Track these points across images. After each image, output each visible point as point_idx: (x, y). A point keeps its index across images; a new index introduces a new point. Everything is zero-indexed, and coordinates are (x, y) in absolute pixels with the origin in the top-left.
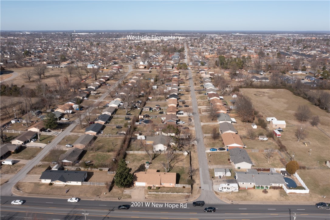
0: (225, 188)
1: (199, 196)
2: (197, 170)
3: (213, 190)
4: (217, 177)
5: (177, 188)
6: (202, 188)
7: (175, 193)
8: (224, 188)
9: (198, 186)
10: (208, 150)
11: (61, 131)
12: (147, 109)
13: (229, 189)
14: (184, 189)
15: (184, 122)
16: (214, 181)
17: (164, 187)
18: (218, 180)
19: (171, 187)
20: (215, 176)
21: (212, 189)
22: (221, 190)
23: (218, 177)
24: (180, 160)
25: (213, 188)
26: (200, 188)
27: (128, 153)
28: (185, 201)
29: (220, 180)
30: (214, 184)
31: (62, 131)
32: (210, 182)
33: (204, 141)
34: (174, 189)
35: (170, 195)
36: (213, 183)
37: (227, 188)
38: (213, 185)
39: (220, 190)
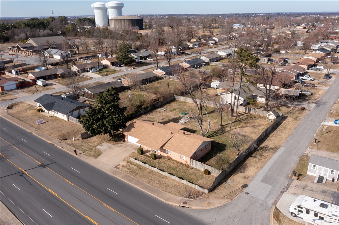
0: (308, 212)
1: (222, 204)
2: (272, 149)
3: (275, 203)
4: (311, 178)
5: (193, 168)
6: (246, 190)
7: (174, 178)
8: (304, 210)
9: (243, 182)
10: (330, 121)
11: (132, 68)
12: (264, 60)
13: (322, 218)
14: (205, 175)
15: (312, 78)
16: (296, 182)
17: (170, 159)
18: (310, 185)
19: (182, 164)
20: (309, 173)
21: (272, 201)
22: (296, 212)
23: (314, 178)
24: (254, 124)
25: (278, 198)
26: (245, 186)
27: (178, 100)
28: (179, 203)
29: (315, 186)
30: (291, 190)
31: (134, 68)
32: (283, 181)
33: (333, 105)
34: (185, 168)
35: (165, 177)
36: (287, 188)
37: (316, 215)
38: (283, 192)
39: (292, 210)
